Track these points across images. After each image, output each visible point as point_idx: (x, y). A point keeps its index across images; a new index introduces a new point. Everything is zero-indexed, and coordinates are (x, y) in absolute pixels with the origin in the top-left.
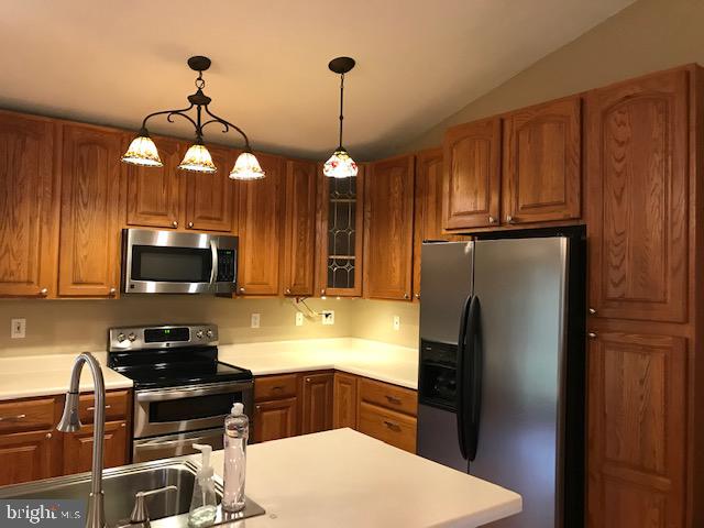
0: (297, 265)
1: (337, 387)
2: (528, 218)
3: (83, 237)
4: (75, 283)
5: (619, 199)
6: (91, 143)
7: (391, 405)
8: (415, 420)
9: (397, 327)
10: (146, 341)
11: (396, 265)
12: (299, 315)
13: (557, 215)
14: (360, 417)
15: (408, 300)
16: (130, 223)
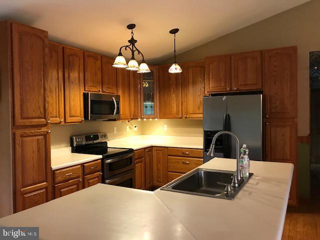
0: (134, 107)
1: (154, 152)
2: (242, 88)
3: (72, 96)
4: (70, 117)
5: (275, 83)
6: (72, 55)
7: (184, 155)
8: (202, 159)
9: (166, 129)
10: (87, 141)
11: (174, 106)
12: (128, 127)
13: (254, 88)
14: (168, 162)
15: (180, 118)
16: (86, 90)
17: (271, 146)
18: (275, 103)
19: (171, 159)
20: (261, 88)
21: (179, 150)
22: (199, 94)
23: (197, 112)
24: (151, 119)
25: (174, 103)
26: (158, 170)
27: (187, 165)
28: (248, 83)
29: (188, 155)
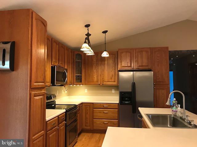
5: (158, 66)
7: (105, 108)
11: (95, 77)
12: (63, 90)
13: (147, 68)
14: (93, 113)
15: (99, 84)
16: (52, 64)
17: (157, 100)
18: (158, 77)
19: (95, 110)
20: (150, 68)
21: (101, 105)
22: (112, 70)
23: (110, 81)
24: (78, 85)
25: (95, 75)
26: (86, 118)
27: (106, 114)
28: (144, 65)
29: (107, 108)
